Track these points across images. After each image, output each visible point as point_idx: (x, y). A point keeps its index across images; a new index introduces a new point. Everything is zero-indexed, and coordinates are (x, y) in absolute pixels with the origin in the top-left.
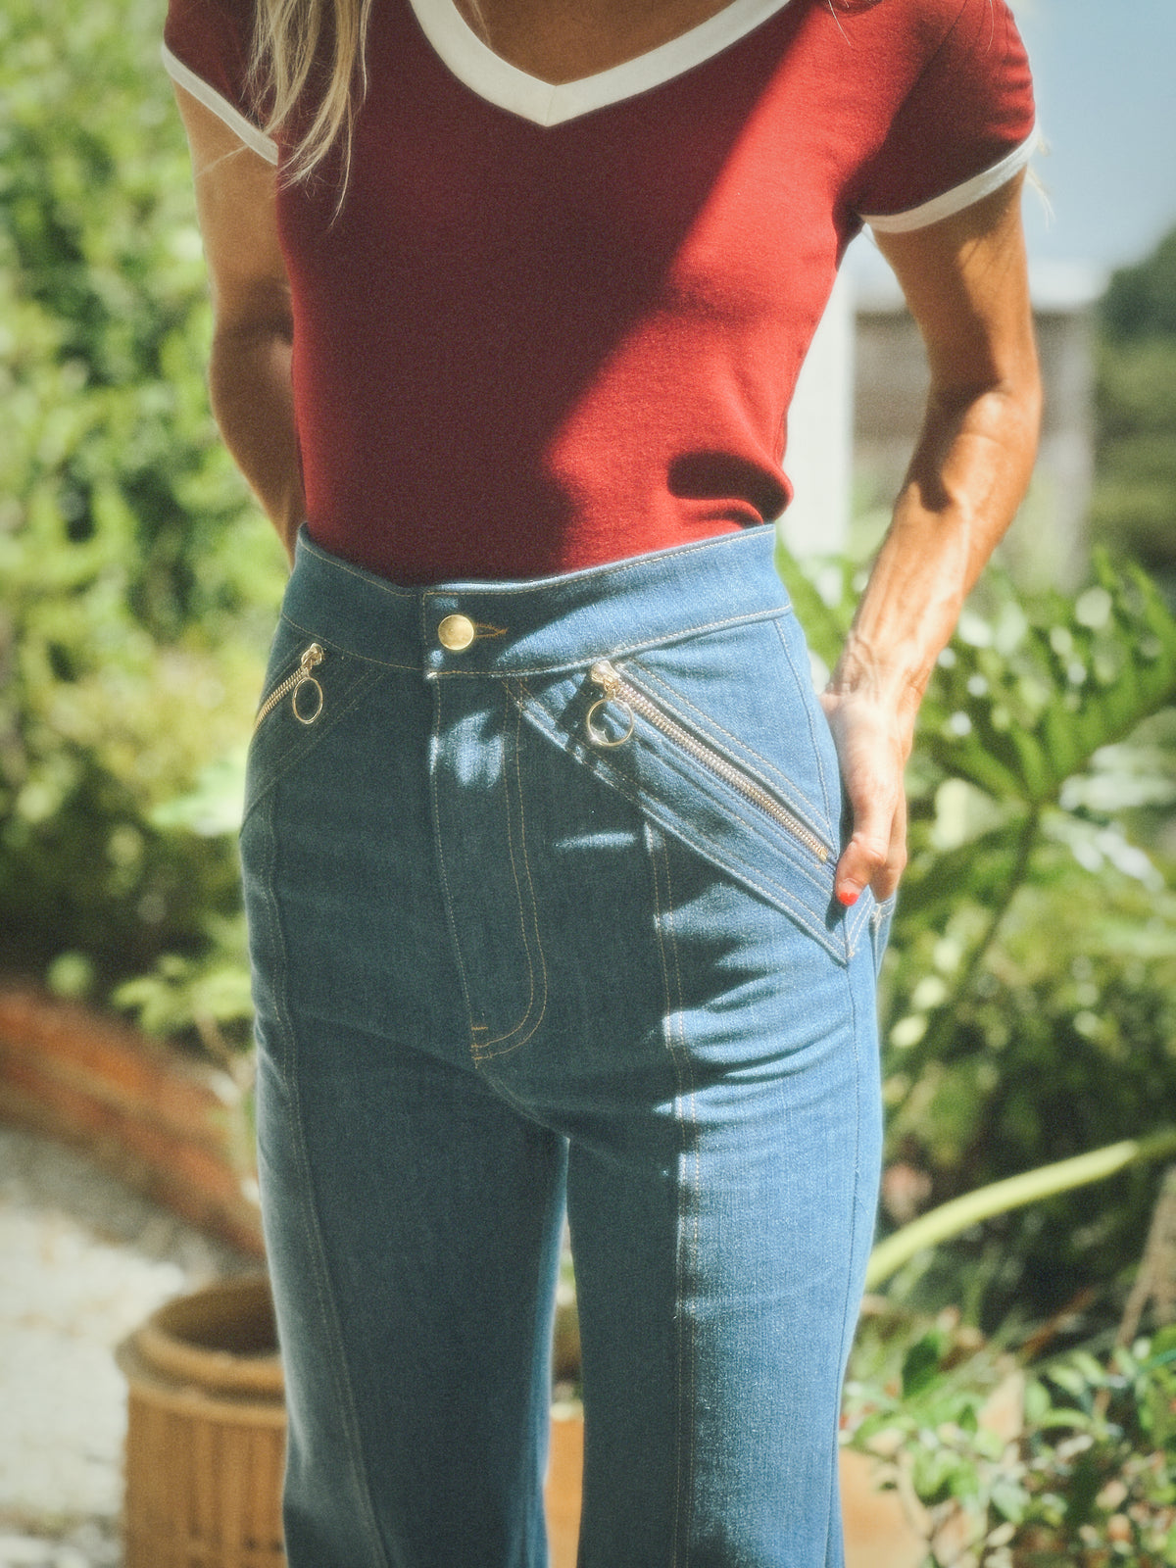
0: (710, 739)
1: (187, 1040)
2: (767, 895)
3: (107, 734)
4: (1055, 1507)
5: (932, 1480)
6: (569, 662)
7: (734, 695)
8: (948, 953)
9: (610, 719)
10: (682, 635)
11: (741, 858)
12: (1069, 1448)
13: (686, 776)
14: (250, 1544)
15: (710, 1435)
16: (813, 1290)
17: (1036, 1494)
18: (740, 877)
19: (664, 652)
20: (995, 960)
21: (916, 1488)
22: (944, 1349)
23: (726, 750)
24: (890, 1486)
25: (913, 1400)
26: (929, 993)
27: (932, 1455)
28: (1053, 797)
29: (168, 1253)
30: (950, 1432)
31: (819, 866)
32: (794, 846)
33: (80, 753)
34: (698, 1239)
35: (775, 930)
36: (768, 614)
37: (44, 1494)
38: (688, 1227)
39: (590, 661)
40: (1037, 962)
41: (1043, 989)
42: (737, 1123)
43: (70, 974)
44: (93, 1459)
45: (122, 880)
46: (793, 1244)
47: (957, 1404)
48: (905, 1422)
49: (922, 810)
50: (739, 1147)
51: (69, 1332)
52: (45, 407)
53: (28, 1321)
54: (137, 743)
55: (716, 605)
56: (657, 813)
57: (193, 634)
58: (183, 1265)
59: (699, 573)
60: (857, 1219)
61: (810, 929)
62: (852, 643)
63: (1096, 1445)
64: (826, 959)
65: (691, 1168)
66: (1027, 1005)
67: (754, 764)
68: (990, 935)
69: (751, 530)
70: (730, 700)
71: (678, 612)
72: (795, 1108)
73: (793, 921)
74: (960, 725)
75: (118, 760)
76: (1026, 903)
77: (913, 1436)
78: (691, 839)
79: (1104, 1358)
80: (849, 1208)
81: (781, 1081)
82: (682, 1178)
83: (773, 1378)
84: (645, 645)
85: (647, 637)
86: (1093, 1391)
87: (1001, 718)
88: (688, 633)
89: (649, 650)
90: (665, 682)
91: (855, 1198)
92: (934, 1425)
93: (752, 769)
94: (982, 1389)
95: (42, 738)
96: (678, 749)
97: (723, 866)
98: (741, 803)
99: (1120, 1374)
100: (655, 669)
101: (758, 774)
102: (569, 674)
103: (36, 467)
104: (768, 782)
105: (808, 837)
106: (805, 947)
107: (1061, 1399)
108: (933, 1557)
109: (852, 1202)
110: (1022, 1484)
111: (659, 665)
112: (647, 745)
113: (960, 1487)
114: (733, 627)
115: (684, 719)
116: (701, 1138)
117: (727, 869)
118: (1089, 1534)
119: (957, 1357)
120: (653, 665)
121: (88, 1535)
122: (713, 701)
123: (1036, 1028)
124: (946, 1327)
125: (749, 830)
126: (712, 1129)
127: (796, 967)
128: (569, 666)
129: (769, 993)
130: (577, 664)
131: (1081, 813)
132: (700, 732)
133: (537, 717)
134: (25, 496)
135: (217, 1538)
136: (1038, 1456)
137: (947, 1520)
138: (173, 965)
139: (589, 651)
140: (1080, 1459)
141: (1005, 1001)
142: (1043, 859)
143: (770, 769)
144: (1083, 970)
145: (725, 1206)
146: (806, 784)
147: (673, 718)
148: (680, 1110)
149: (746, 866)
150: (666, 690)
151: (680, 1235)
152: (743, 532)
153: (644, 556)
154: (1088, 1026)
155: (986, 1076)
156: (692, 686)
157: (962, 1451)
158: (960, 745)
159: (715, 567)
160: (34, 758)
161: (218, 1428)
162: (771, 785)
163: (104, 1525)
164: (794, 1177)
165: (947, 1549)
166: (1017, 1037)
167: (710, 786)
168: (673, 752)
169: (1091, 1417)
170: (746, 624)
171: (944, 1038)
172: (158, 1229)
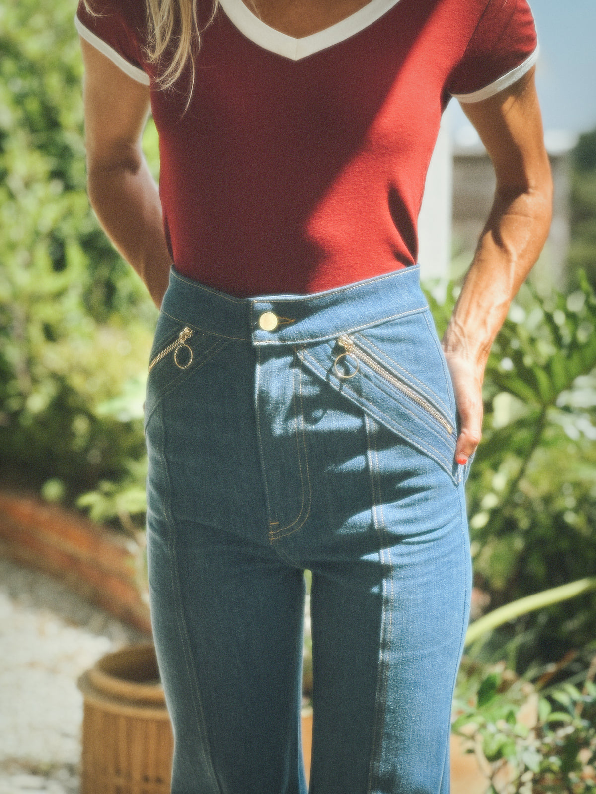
0: (396, 373)
1: (114, 524)
2: (425, 451)
3: (72, 368)
4: (555, 762)
5: (493, 748)
6: (327, 335)
7: (407, 350)
8: (499, 481)
9: (348, 364)
10: (382, 321)
11: (411, 432)
12: (562, 733)
13: (386, 392)
14: (146, 779)
15: (392, 720)
16: (444, 648)
17: (547, 755)
18: (411, 442)
19: (374, 329)
20: (524, 485)
21: (485, 752)
22: (498, 682)
23: (404, 378)
24: (471, 751)
25: (484, 708)
26: (490, 501)
27: (493, 736)
28: (553, 402)
29: (102, 631)
30: (502, 724)
31: (449, 436)
32: (438, 426)
33: (59, 379)
34: (392, 623)
35: (429, 469)
36: (421, 310)
37: (40, 752)
38: (386, 617)
39: (337, 335)
40: (545, 486)
41: (548, 500)
42: (412, 565)
43: (53, 490)
44: (65, 735)
45: (79, 442)
46: (437, 626)
47: (505, 710)
48: (479, 719)
49: (488, 408)
50: (413, 577)
51: (53, 671)
52: (42, 203)
53: (32, 665)
54: (87, 373)
55: (397, 305)
56: (371, 411)
57: (115, 319)
58: (111, 637)
59: (389, 290)
60: (466, 613)
61: (445, 468)
62: (453, 324)
63: (577, 731)
64: (451, 483)
65: (389, 588)
66: (539, 507)
67: (417, 385)
68: (522, 473)
69: (410, 267)
70: (405, 353)
71: (379, 309)
72: (439, 557)
73: (437, 463)
74: (507, 365)
75: (77, 382)
76: (540, 456)
77: (483, 726)
78: (388, 423)
79: (580, 686)
80: (462, 607)
81: (432, 543)
82: (385, 593)
83: (424, 692)
84: (365, 326)
85: (366, 322)
86: (574, 703)
87: (528, 361)
88: (385, 320)
89: (366, 329)
90: (374, 345)
91: (465, 603)
92: (494, 720)
93: (416, 388)
94: (518, 702)
95: (39, 370)
96: (381, 378)
97: (403, 437)
98: (412, 405)
99: (588, 695)
100: (370, 338)
101: (419, 389)
102: (327, 342)
103: (37, 234)
104: (424, 393)
105: (443, 421)
106: (443, 477)
107: (557, 706)
108: (493, 787)
109: (464, 604)
110: (539, 751)
111: (372, 336)
112: (366, 376)
113: (507, 751)
114: (405, 317)
115: (384, 363)
116: (393, 573)
117: (405, 438)
118: (572, 776)
119: (504, 687)
120: (369, 336)
121: (63, 774)
122: (397, 354)
123: (544, 519)
124: (499, 671)
125: (416, 418)
126: (399, 568)
127: (439, 487)
128: (327, 338)
129: (426, 499)
130: (331, 337)
131: (567, 409)
132: (391, 370)
133: (311, 363)
134: (31, 249)
135: (129, 776)
136: (547, 736)
137: (499, 769)
138: (106, 486)
139: (338, 329)
140: (568, 738)
141: (528, 505)
142: (549, 433)
143: (425, 387)
144: (568, 490)
145: (406, 606)
146: (442, 395)
147: (380, 364)
148: (384, 559)
149: (415, 436)
150: (375, 349)
151: (383, 621)
152: (407, 269)
153: (363, 281)
154: (571, 518)
155: (519, 544)
156: (388, 347)
157: (508, 735)
158: (507, 376)
159: (395, 286)
160: (35, 381)
161: (130, 720)
162: (426, 395)
163: (71, 769)
164: (438, 592)
165: (499, 784)
166: (534, 524)
167: (397, 397)
168: (379, 380)
169: (572, 716)
170: (411, 315)
171: (498, 524)
172: (98, 619)
